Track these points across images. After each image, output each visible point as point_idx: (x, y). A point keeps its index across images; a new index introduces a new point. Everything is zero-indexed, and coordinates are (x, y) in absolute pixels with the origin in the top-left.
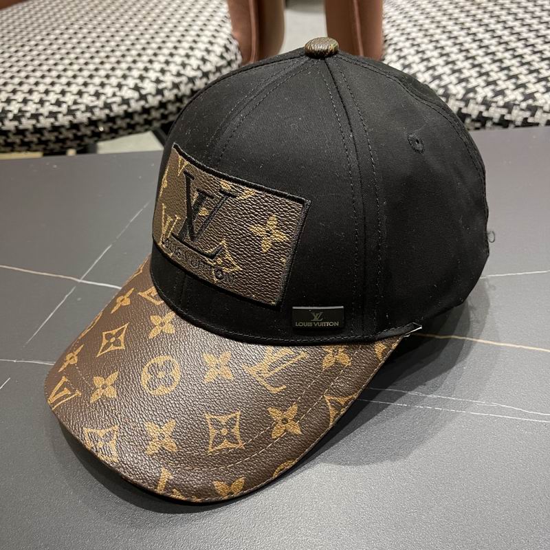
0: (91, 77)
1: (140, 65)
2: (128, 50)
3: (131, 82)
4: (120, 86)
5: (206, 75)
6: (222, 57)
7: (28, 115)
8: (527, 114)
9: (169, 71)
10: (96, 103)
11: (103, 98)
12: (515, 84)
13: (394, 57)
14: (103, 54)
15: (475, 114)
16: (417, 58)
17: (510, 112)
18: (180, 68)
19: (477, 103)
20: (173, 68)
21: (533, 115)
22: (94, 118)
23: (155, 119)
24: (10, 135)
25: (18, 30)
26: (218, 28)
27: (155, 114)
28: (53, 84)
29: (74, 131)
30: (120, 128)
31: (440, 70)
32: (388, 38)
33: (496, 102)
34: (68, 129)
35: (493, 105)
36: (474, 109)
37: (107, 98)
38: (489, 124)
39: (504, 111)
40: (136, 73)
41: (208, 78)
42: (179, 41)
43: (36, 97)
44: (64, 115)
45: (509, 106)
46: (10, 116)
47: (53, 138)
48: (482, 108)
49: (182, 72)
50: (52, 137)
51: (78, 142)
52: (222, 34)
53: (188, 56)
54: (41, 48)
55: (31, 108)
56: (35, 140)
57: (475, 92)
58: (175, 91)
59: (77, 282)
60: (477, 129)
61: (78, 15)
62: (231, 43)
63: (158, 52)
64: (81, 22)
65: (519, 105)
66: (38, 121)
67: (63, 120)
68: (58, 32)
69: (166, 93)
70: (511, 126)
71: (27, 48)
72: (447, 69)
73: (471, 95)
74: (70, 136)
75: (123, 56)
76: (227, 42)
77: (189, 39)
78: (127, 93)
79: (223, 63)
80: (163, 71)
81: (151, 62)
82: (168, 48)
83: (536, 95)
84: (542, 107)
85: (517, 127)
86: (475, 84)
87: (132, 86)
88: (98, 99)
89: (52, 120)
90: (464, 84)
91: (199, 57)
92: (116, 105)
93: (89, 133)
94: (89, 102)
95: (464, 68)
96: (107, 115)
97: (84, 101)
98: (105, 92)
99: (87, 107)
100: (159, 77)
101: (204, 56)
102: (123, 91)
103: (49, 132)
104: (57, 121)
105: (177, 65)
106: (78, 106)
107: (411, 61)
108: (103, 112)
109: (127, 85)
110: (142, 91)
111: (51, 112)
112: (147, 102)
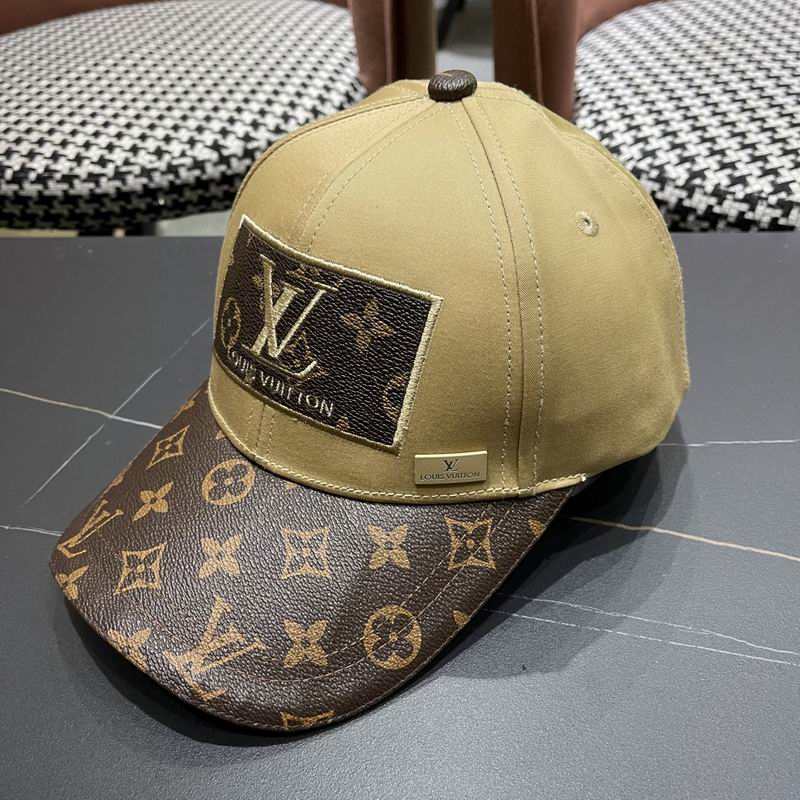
0: (152, 127)
1: (224, 114)
2: (208, 92)
3: (208, 138)
4: (192, 142)
7: (58, 176)
8: (778, 213)
9: (264, 125)
10: (157, 165)
11: (167, 158)
12: (762, 168)
13: (589, 122)
14: (171, 97)
15: (702, 208)
16: (622, 125)
17: (752, 209)
18: (280, 121)
19: (705, 194)
20: (271, 121)
21: (786, 215)
22: (152, 185)
24: (31, 203)
25: (53, 56)
26: (339, 68)
28: (96, 134)
30: (189, 202)
31: (653, 144)
32: (582, 94)
33: (734, 193)
34: (114, 200)
35: (729, 197)
36: (700, 202)
37: (173, 158)
38: (721, 225)
39: (744, 207)
40: (216, 125)
42: (282, 84)
43: (71, 151)
44: (109, 179)
45: (752, 200)
46: (33, 176)
47: (91, 211)
48: (713, 201)
49: (283, 127)
50: (89, 209)
51: (127, 219)
52: (343, 77)
53: (292, 105)
54: (84, 82)
55: (63, 167)
56: (66, 212)
57: (704, 178)
59: (107, 418)
60: (703, 230)
61: (141, 40)
62: (355, 90)
63: (250, 97)
64: (145, 50)
66: (72, 186)
67: (108, 186)
68: (110, 62)
70: (754, 229)
71: (64, 82)
72: (665, 143)
73: (697, 181)
74: (116, 209)
75: (201, 100)
76: (350, 89)
77: (296, 81)
78: (202, 153)
80: (255, 125)
81: (239, 110)
82: (264, 92)
83: (792, 186)
85: (762, 230)
86: (704, 166)
87: (210, 143)
88: (160, 159)
89: (92, 185)
90: (688, 165)
91: (309, 108)
92: (184, 169)
93: (143, 206)
94: (145, 163)
95: (689, 142)
96: (171, 183)
97: (140, 161)
98: (171, 149)
99: (143, 168)
100: (248, 132)
101: (316, 106)
102: (196, 149)
103: (87, 202)
104: (99, 187)
105: (275, 116)
106: (131, 168)
107: (614, 129)
108: (165, 177)
109: (203, 142)
110: (223, 151)
111: (90, 175)
112: (230, 167)
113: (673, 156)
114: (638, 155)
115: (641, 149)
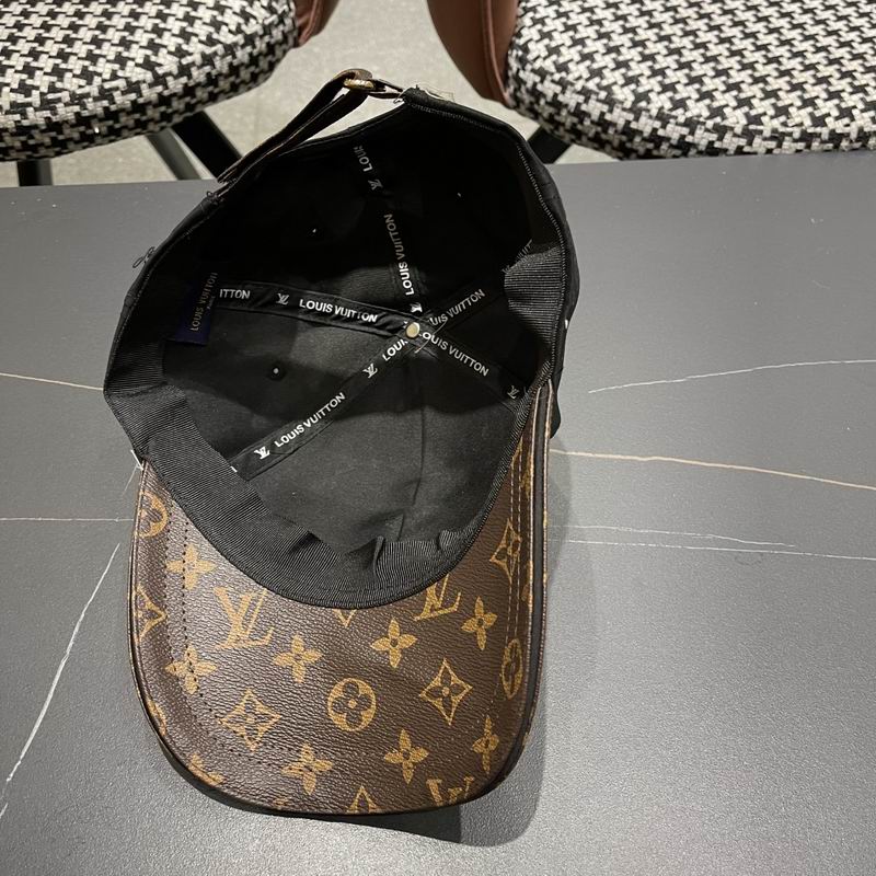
0: (68, 41)
1: (146, 22)
3: (138, 54)
5: (250, 40)
6: (270, 9)
8: (714, 137)
9: (195, 35)
10: (87, 89)
11: (97, 80)
12: (698, 91)
13: (535, 33)
15: (647, 131)
16: (567, 38)
17: (692, 133)
18: (211, 29)
20: (202, 30)
21: (721, 139)
22: (85, 113)
23: (175, 112)
27: (177, 105)
28: (6, 53)
29: (53, 134)
30: (125, 127)
31: (599, 62)
33: (676, 118)
34: (43, 131)
35: (672, 120)
36: (646, 124)
37: (104, 81)
38: (664, 146)
39: (685, 131)
40: (142, 37)
41: (254, 47)
44: (36, 110)
45: (691, 124)
47: (17, 144)
48: (657, 124)
49: (215, 36)
50: (16, 142)
51: (57, 149)
53: (219, 8)
57: (649, 100)
58: (207, 69)
60: (648, 155)
65: (704, 123)
67: (36, 117)
69: (195, 72)
70: (693, 152)
72: (609, 61)
73: (643, 104)
74: (46, 140)
78: (135, 73)
79: (274, 18)
81: (161, 16)
83: (726, 110)
84: (732, 129)
85: (700, 153)
86: (647, 88)
87: (140, 61)
88: (90, 83)
89: (17, 117)
90: (633, 86)
91: (238, 11)
92: (119, 92)
93: (76, 136)
94: (74, 88)
95: (632, 60)
96: (106, 109)
97: (67, 86)
98: (99, 70)
99: (73, 95)
100: (180, 45)
101: (244, 7)
102: (128, 69)
103: (12, 135)
104: (26, 118)
105: (204, 23)
106: (58, 95)
107: (560, 43)
108: (99, 104)
109: (133, 59)
110: (157, 68)
111: (14, 105)
112: (166, 87)
113: (618, 76)
114: (586, 75)
115: (588, 67)
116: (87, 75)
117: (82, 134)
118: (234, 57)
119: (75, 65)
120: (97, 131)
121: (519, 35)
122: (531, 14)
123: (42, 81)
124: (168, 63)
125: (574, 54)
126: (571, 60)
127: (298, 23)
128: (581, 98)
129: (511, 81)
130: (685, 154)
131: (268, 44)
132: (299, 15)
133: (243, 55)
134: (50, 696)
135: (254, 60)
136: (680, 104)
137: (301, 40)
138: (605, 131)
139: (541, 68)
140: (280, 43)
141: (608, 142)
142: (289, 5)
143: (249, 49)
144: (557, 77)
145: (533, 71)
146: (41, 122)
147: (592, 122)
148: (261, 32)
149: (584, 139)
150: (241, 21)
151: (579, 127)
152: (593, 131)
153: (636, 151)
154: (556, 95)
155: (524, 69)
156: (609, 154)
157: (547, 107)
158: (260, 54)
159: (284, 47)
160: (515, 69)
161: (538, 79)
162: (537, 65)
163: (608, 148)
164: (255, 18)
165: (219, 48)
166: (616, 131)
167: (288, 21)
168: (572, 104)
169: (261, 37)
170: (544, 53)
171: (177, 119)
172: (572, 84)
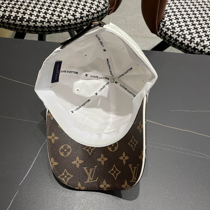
0: (56, 7)
1: (74, 5)
3: (71, 12)
5: (98, 12)
6: (104, 5)
7: (32, 20)
10: (58, 19)
11: (61, 18)
12: (207, 38)
15: (193, 46)
20: (87, 8)
22: (57, 25)
24: (24, 27)
27: (78, 25)
28: (41, 8)
29: (49, 29)
30: (66, 29)
31: (183, 28)
33: (201, 44)
35: (199, 45)
37: (63, 18)
38: (197, 51)
39: (203, 48)
40: (73, 9)
41: (99, 14)
43: (35, 13)
44: (46, 23)
45: (205, 47)
46: (25, 20)
48: (196, 45)
49: (90, 10)
51: (49, 32)
55: (33, 18)
56: (33, 30)
57: (194, 39)
58: (87, 18)
60: (192, 53)
65: (208, 47)
66: (36, 24)
67: (46, 25)
69: (84, 18)
70: (204, 53)
72: (186, 28)
74: (47, 30)
78: (70, 17)
79: (104, 7)
80: (83, 9)
81: (78, 4)
85: (206, 54)
86: (195, 36)
87: (72, 14)
88: (59, 18)
89: (41, 24)
90: (191, 35)
91: (96, 5)
92: (66, 21)
93: (54, 30)
94: (56, 19)
95: (192, 28)
96: (62, 25)
97: (54, 18)
98: (62, 15)
99: (55, 20)
100: (82, 11)
101: (98, 4)
102: (69, 16)
103: (40, 28)
104: (43, 24)
105: (88, 7)
106: (52, 20)
107: (174, 22)
108: (61, 23)
109: (70, 14)
110: (75, 16)
111: (41, 21)
112: (77, 21)
113: (187, 32)
114: (179, 31)
115: (180, 29)
116: (59, 16)
117: (56, 30)
118: (94, 16)
119: (57, 13)
120: (59, 29)
121: (164, 19)
122: (167, 14)
123: (48, 16)
124: (78, 15)
125: (177, 25)
126: (176, 27)
127: (110, 9)
128: (177, 36)
129: (160, 30)
130: (202, 54)
131: (102, 13)
132: (110, 7)
133: (96, 16)
134: (32, 166)
135: (98, 17)
136: (203, 41)
137: (110, 13)
138: (182, 45)
139: (168, 28)
140: (105, 14)
141: (182, 48)
142: (108, 5)
143: (97, 14)
144: (172, 30)
145: (166, 28)
146: (47, 26)
147: (179, 43)
148: (101, 11)
149: (176, 46)
150: (97, 7)
151: (175, 43)
152: (179, 45)
153: (189, 51)
154: (171, 35)
155: (164, 27)
156: (182, 51)
157: (168, 37)
158: (100, 16)
159: (106, 14)
160: (161, 27)
161: (167, 30)
162: (167, 27)
163: (182, 50)
164: (100, 7)
165: (91, 13)
166: (185, 46)
167: (107, 9)
168: (175, 37)
169: (101, 12)
170: (169, 24)
171: (78, 29)
172: (175, 33)
